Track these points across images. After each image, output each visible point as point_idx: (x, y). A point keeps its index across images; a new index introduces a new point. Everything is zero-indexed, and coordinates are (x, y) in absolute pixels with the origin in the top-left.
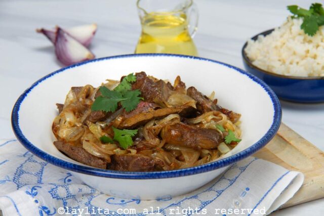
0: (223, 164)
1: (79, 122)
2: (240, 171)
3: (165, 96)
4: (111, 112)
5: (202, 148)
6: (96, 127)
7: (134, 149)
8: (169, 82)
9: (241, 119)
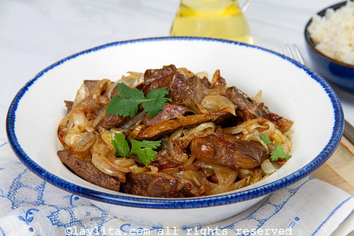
0: (263, 192)
1: (91, 126)
2: (290, 194)
3: (199, 96)
4: (129, 117)
5: (240, 168)
6: (110, 135)
7: (155, 166)
8: (205, 78)
9: (293, 127)
